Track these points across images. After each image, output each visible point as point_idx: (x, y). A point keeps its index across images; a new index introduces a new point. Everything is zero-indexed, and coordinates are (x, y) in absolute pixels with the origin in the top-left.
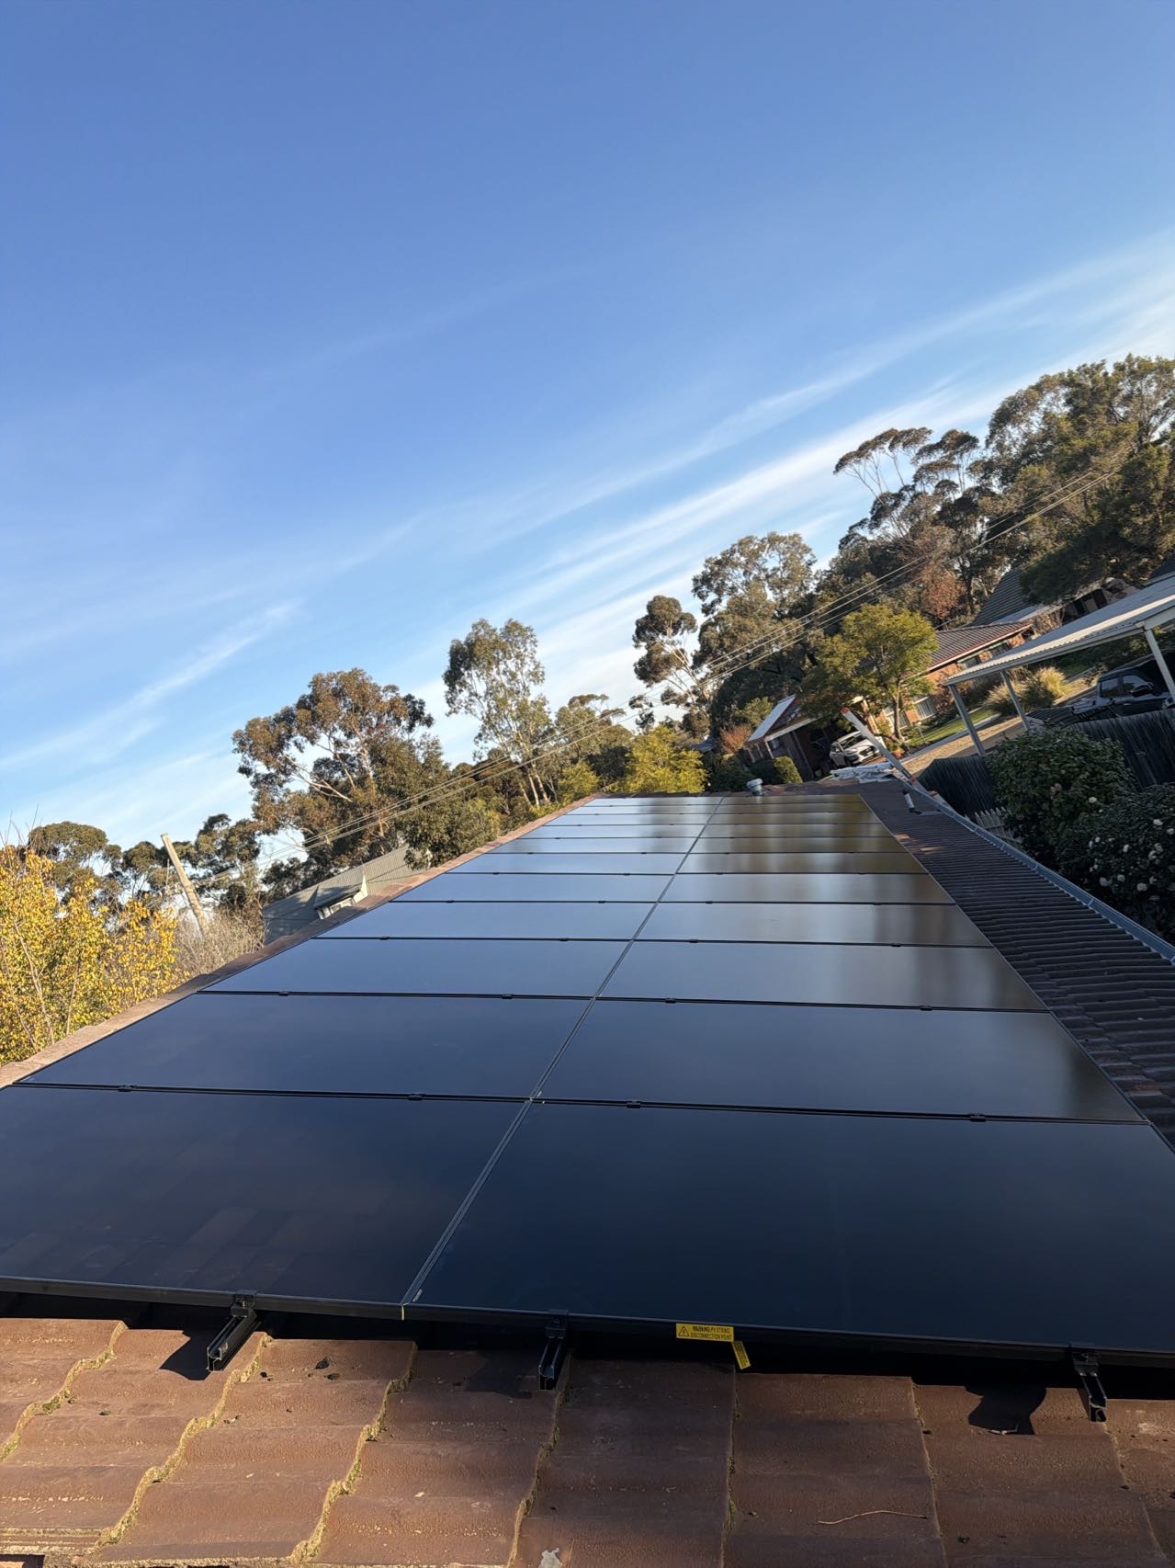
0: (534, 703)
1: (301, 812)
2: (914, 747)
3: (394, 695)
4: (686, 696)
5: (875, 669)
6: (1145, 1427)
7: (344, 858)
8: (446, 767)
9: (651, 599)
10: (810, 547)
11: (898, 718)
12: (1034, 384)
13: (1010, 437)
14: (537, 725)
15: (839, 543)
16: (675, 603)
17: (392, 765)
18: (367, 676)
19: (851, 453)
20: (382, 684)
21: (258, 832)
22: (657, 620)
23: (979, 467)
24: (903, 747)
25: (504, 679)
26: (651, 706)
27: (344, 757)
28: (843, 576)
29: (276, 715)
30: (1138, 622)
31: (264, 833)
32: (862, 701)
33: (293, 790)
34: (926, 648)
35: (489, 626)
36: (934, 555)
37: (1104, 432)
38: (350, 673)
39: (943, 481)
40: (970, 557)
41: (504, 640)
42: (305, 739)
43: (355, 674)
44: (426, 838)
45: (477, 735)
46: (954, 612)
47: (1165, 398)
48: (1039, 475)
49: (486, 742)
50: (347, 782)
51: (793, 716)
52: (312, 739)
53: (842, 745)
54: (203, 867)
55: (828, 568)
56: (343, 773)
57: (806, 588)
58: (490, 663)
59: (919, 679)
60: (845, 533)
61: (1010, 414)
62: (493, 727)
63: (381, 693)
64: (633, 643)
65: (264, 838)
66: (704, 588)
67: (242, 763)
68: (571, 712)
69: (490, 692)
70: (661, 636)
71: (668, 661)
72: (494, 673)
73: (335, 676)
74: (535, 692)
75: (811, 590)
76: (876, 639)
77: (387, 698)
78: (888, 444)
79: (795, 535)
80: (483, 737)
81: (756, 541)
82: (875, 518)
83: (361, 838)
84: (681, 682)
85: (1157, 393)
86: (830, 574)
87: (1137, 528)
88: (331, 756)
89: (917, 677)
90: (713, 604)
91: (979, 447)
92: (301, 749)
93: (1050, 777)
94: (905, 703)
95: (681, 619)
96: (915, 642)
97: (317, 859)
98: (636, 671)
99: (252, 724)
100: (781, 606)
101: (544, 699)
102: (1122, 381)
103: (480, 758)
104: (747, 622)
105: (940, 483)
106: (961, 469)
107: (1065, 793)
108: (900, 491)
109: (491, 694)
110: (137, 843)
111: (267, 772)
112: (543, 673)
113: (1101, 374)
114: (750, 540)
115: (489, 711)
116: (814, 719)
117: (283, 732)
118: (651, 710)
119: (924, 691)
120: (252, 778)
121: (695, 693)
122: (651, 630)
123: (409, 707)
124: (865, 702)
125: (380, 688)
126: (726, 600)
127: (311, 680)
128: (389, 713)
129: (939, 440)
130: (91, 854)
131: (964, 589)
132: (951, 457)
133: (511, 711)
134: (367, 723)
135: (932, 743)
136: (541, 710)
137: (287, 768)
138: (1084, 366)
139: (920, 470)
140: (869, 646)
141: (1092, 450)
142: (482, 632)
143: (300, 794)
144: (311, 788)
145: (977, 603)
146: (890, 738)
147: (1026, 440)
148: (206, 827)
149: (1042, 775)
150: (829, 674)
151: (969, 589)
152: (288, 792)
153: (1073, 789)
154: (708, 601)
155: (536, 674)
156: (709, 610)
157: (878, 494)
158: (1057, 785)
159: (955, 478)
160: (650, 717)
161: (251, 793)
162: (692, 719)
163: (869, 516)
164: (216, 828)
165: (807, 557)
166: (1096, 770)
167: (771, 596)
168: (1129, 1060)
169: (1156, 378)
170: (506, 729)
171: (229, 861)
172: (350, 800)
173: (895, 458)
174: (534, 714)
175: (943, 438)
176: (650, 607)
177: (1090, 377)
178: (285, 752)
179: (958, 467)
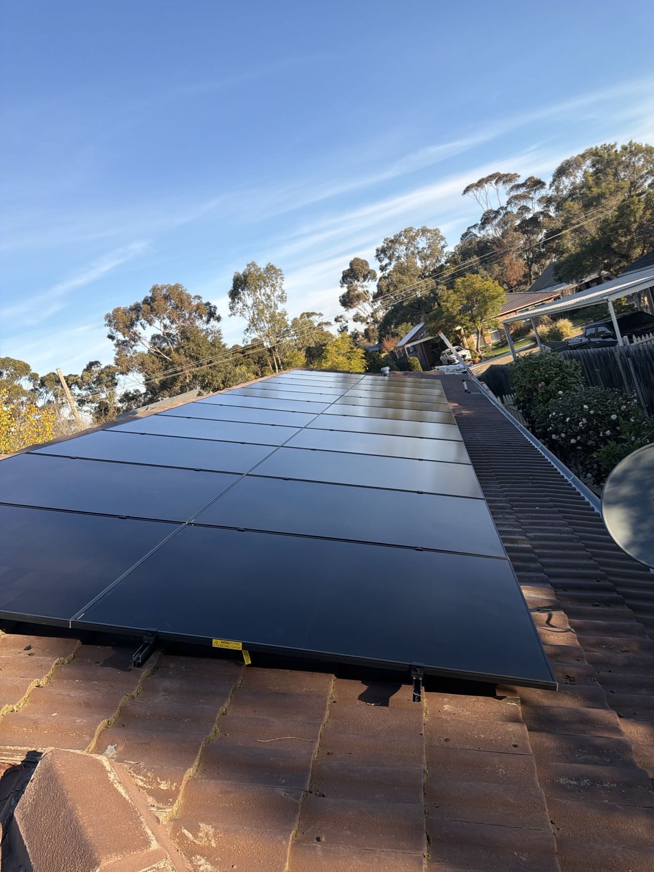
0: (280, 314)
1: (142, 364)
2: (486, 358)
3: (199, 301)
4: (367, 318)
5: (470, 312)
6: (446, 707)
7: (166, 392)
8: (224, 346)
9: (352, 260)
10: (445, 237)
11: (479, 341)
12: (581, 154)
13: (563, 184)
14: (281, 327)
15: (461, 236)
16: (366, 263)
17: (193, 341)
18: (184, 288)
19: (473, 184)
20: (193, 295)
21: (117, 373)
22: (354, 273)
23: (544, 200)
24: (480, 357)
25: (263, 298)
26: (347, 322)
27: (169, 335)
28: (461, 255)
29: (131, 306)
30: (605, 296)
31: (120, 374)
32: (461, 329)
33: (138, 351)
34: (499, 302)
35: (257, 266)
36: (512, 249)
37: (610, 186)
38: (174, 286)
39: (523, 206)
40: (533, 252)
41: (265, 275)
42: (146, 322)
43: (177, 287)
44: (210, 385)
45: (246, 329)
46: (520, 283)
47: (647, 169)
48: (572, 207)
49: (250, 334)
50: (170, 350)
51: (422, 335)
52: (150, 322)
53: (447, 353)
54: (85, 390)
55: (453, 251)
56: (168, 344)
57: (440, 261)
58: (256, 288)
59: (494, 319)
60: (465, 231)
61: (565, 170)
62: (255, 325)
63: (192, 299)
64: (340, 284)
65: (120, 376)
66: (382, 256)
67: (110, 333)
68: (300, 321)
69: (255, 305)
70: (356, 282)
71: (358, 297)
72: (258, 294)
73: (165, 287)
74: (281, 307)
75: (442, 263)
76: (472, 294)
77: (195, 303)
78: (494, 181)
79: (437, 229)
80: (250, 330)
81: (414, 230)
82: (482, 224)
83: (176, 382)
84: (365, 310)
85: (643, 165)
86: (454, 254)
87: (621, 243)
88: (161, 334)
89: (492, 318)
90: (386, 265)
91: (545, 188)
92: (144, 328)
93: (539, 378)
94: (484, 332)
95: (369, 273)
96: (494, 298)
97: (151, 392)
98: (340, 301)
99: (117, 310)
100: (424, 270)
101: (285, 312)
102: (625, 156)
103: (247, 343)
104: (404, 278)
105: (521, 207)
106: (534, 200)
107: (546, 387)
108: (498, 210)
109: (255, 306)
110: (48, 373)
111: (124, 339)
112: (286, 297)
113: (613, 151)
114: (411, 229)
115: (254, 315)
116: (433, 337)
117: (134, 317)
118: (347, 324)
119: (495, 326)
120: (115, 342)
121: (372, 317)
122: (351, 277)
123: (207, 309)
124: (462, 329)
125: (191, 296)
126: (394, 263)
127: (152, 288)
128: (196, 312)
129: (524, 182)
130: (21, 377)
131: (527, 270)
132: (529, 193)
133: (266, 317)
134: (183, 316)
135: (496, 356)
136: (283, 318)
137: (135, 338)
138: (604, 145)
139: (511, 198)
140: (468, 298)
141: (601, 196)
142: (253, 269)
143: (142, 354)
144: (149, 351)
145: (534, 279)
146: (474, 351)
147: (572, 186)
148: (87, 367)
149: (535, 377)
150: (444, 312)
151: (530, 270)
152: (135, 352)
153: (550, 385)
154: (384, 263)
155: (282, 297)
156: (384, 268)
157: (486, 210)
158: (542, 383)
159: (530, 205)
160: (345, 328)
161: (114, 350)
162: (369, 332)
163: (480, 222)
164: (93, 369)
165: (443, 243)
166: (565, 376)
167: (419, 264)
168: (521, 528)
169: (643, 156)
170: (262, 328)
171: (100, 388)
172: (170, 360)
173: (497, 190)
174: (279, 321)
175: (526, 181)
176: (351, 264)
177: (607, 152)
178: (135, 328)
179: (532, 198)
